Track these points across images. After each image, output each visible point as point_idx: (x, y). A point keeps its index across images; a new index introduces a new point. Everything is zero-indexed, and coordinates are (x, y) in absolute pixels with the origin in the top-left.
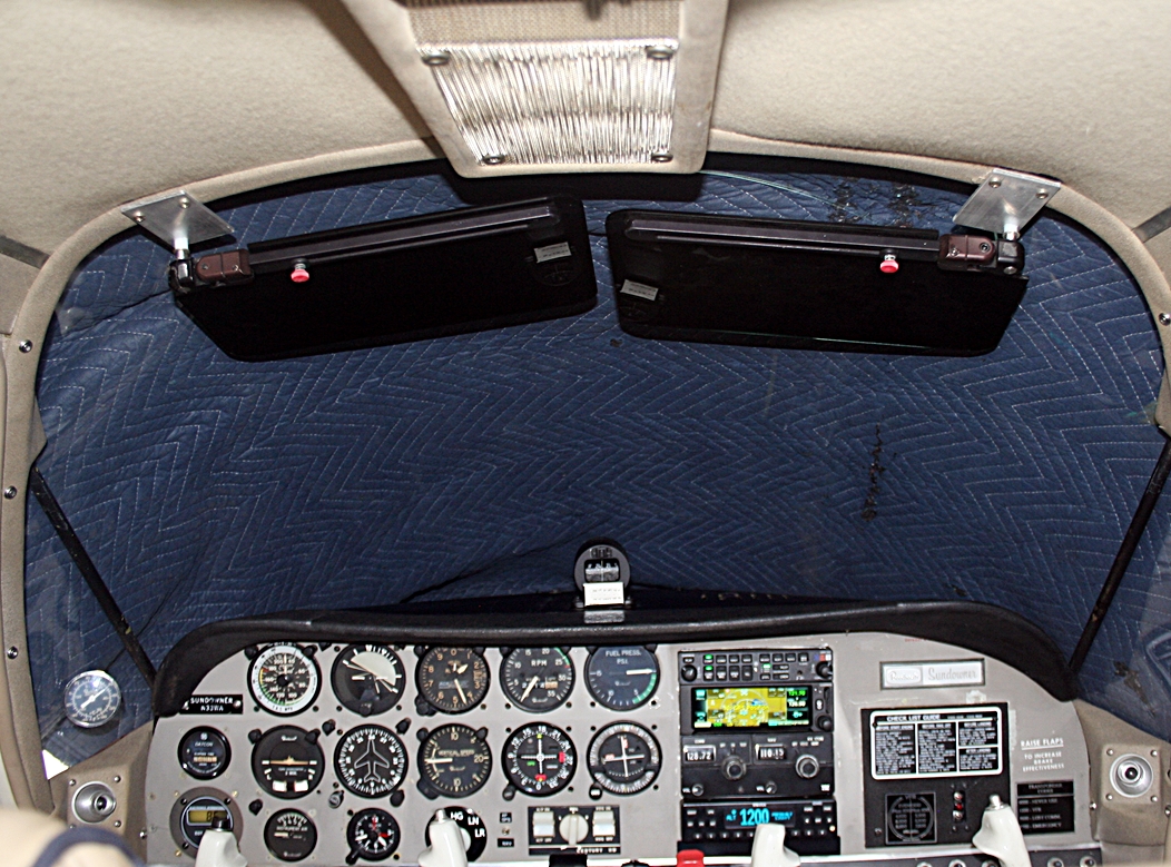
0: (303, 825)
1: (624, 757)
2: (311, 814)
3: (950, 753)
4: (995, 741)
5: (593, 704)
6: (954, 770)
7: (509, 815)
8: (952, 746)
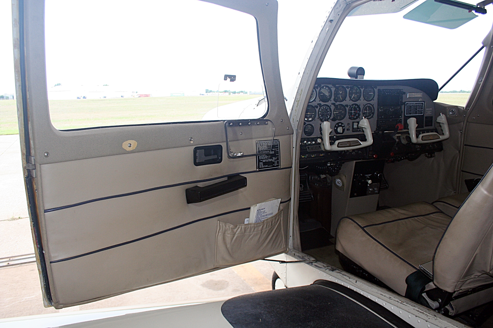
0: (311, 128)
1: (368, 111)
2: (313, 125)
3: (416, 111)
4: (422, 109)
5: (364, 100)
6: (416, 114)
7: (349, 124)
8: (416, 109)
